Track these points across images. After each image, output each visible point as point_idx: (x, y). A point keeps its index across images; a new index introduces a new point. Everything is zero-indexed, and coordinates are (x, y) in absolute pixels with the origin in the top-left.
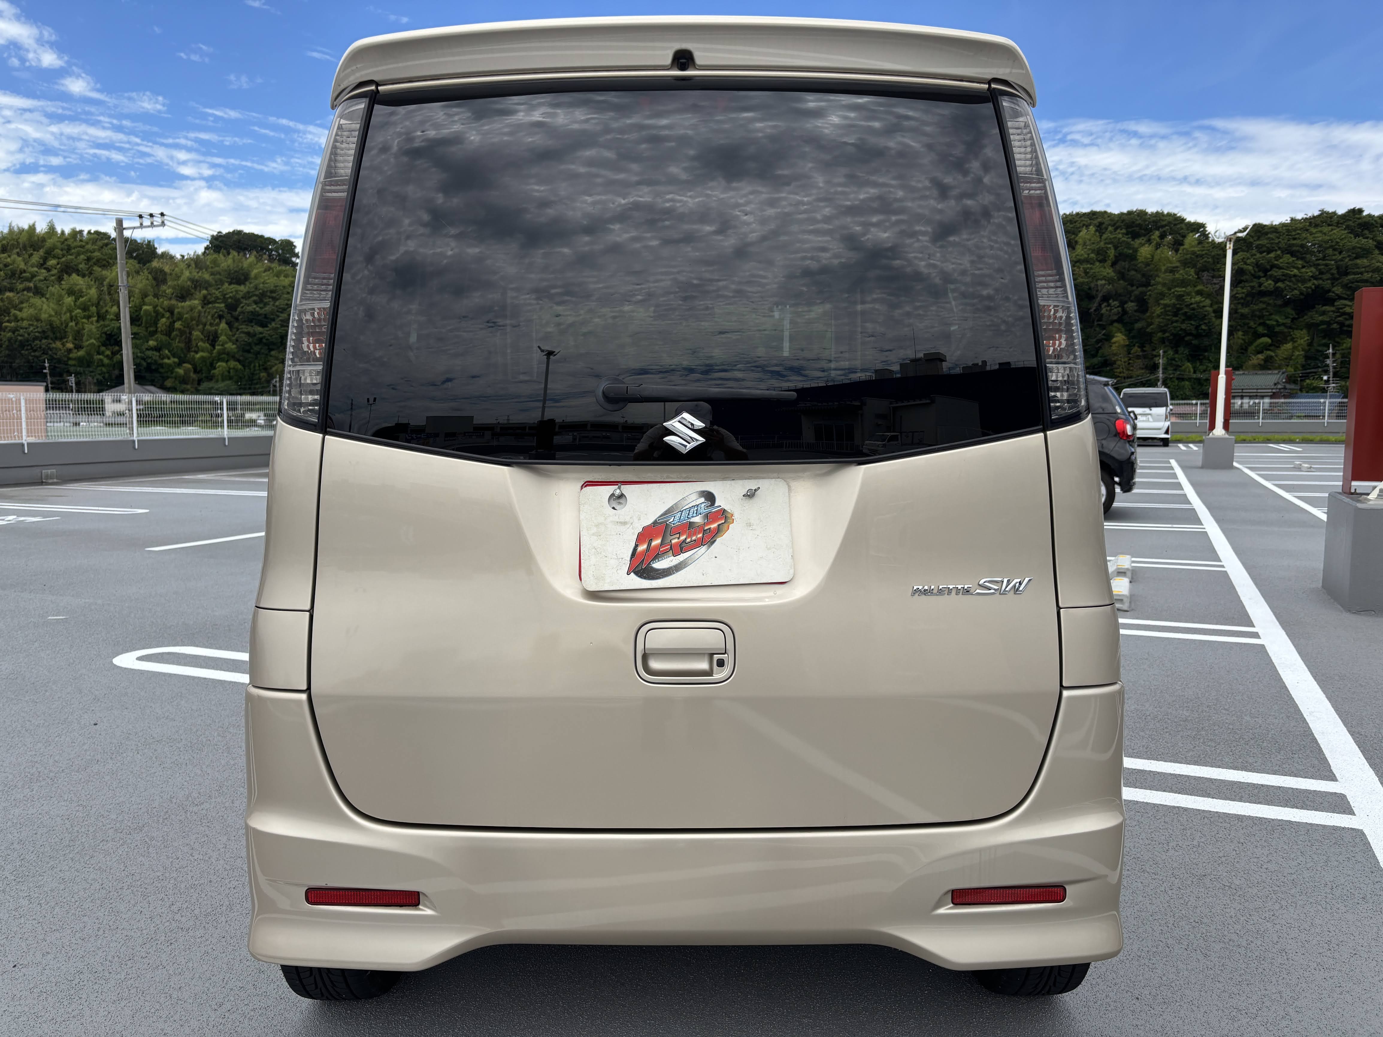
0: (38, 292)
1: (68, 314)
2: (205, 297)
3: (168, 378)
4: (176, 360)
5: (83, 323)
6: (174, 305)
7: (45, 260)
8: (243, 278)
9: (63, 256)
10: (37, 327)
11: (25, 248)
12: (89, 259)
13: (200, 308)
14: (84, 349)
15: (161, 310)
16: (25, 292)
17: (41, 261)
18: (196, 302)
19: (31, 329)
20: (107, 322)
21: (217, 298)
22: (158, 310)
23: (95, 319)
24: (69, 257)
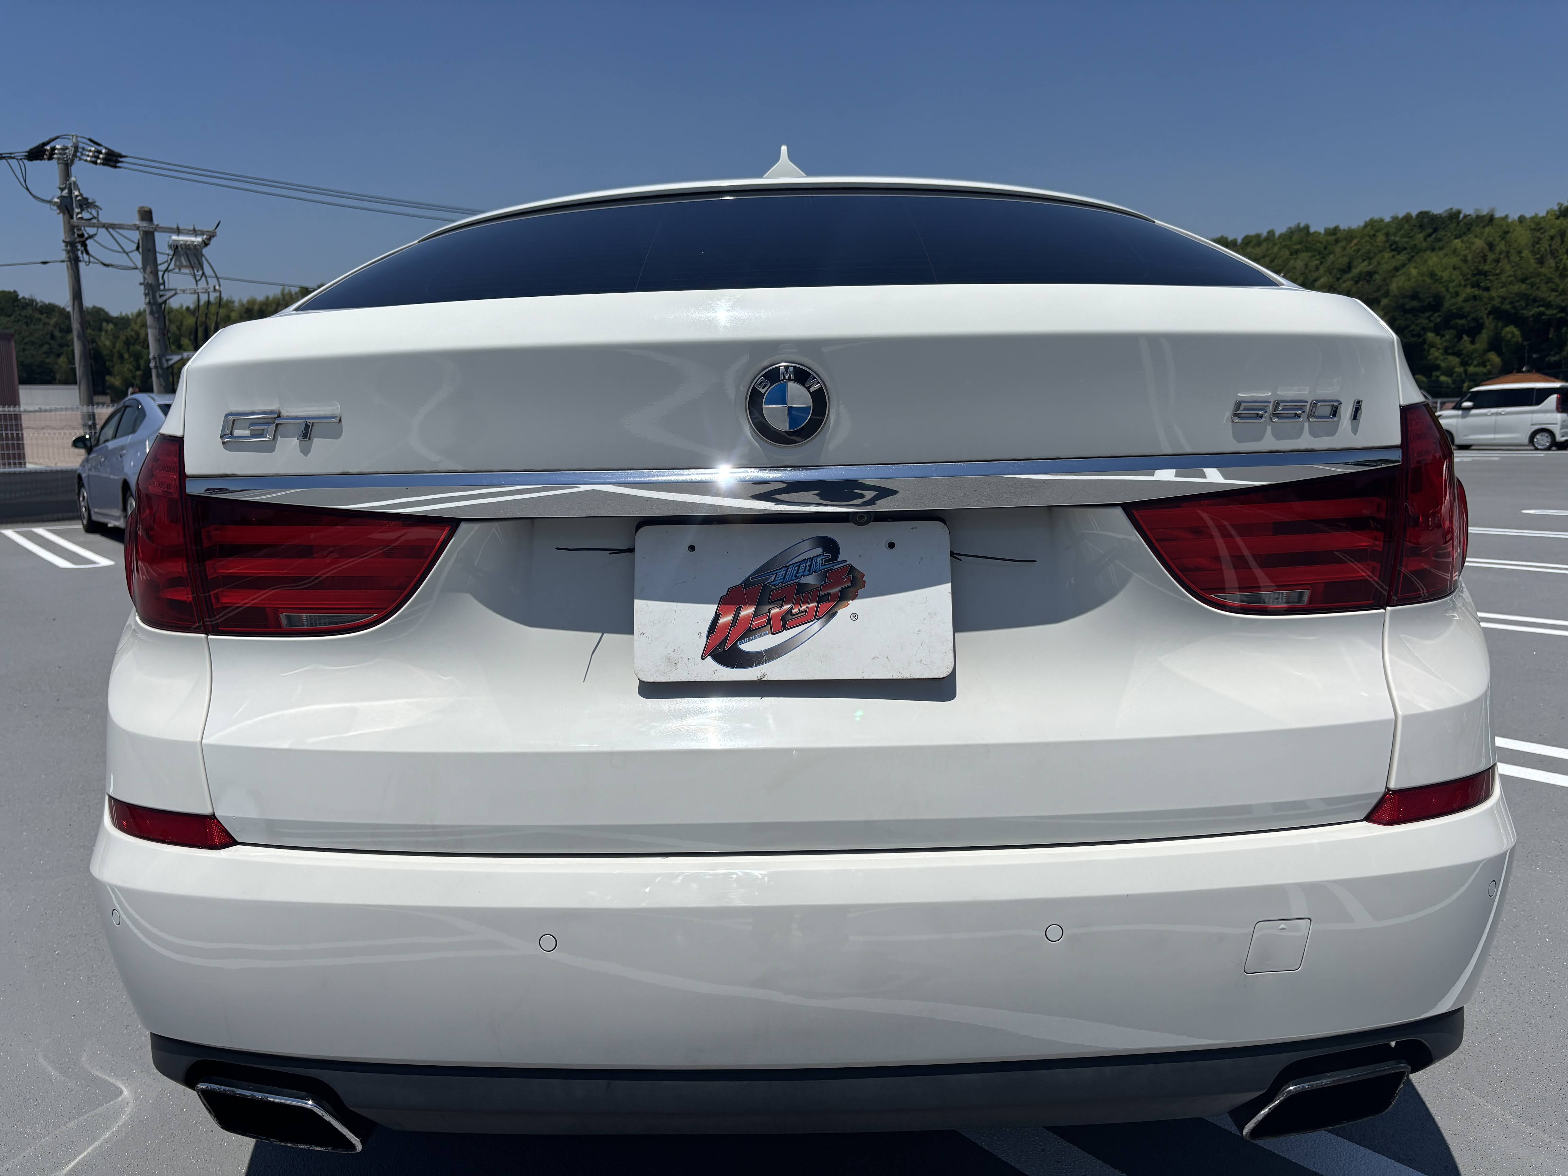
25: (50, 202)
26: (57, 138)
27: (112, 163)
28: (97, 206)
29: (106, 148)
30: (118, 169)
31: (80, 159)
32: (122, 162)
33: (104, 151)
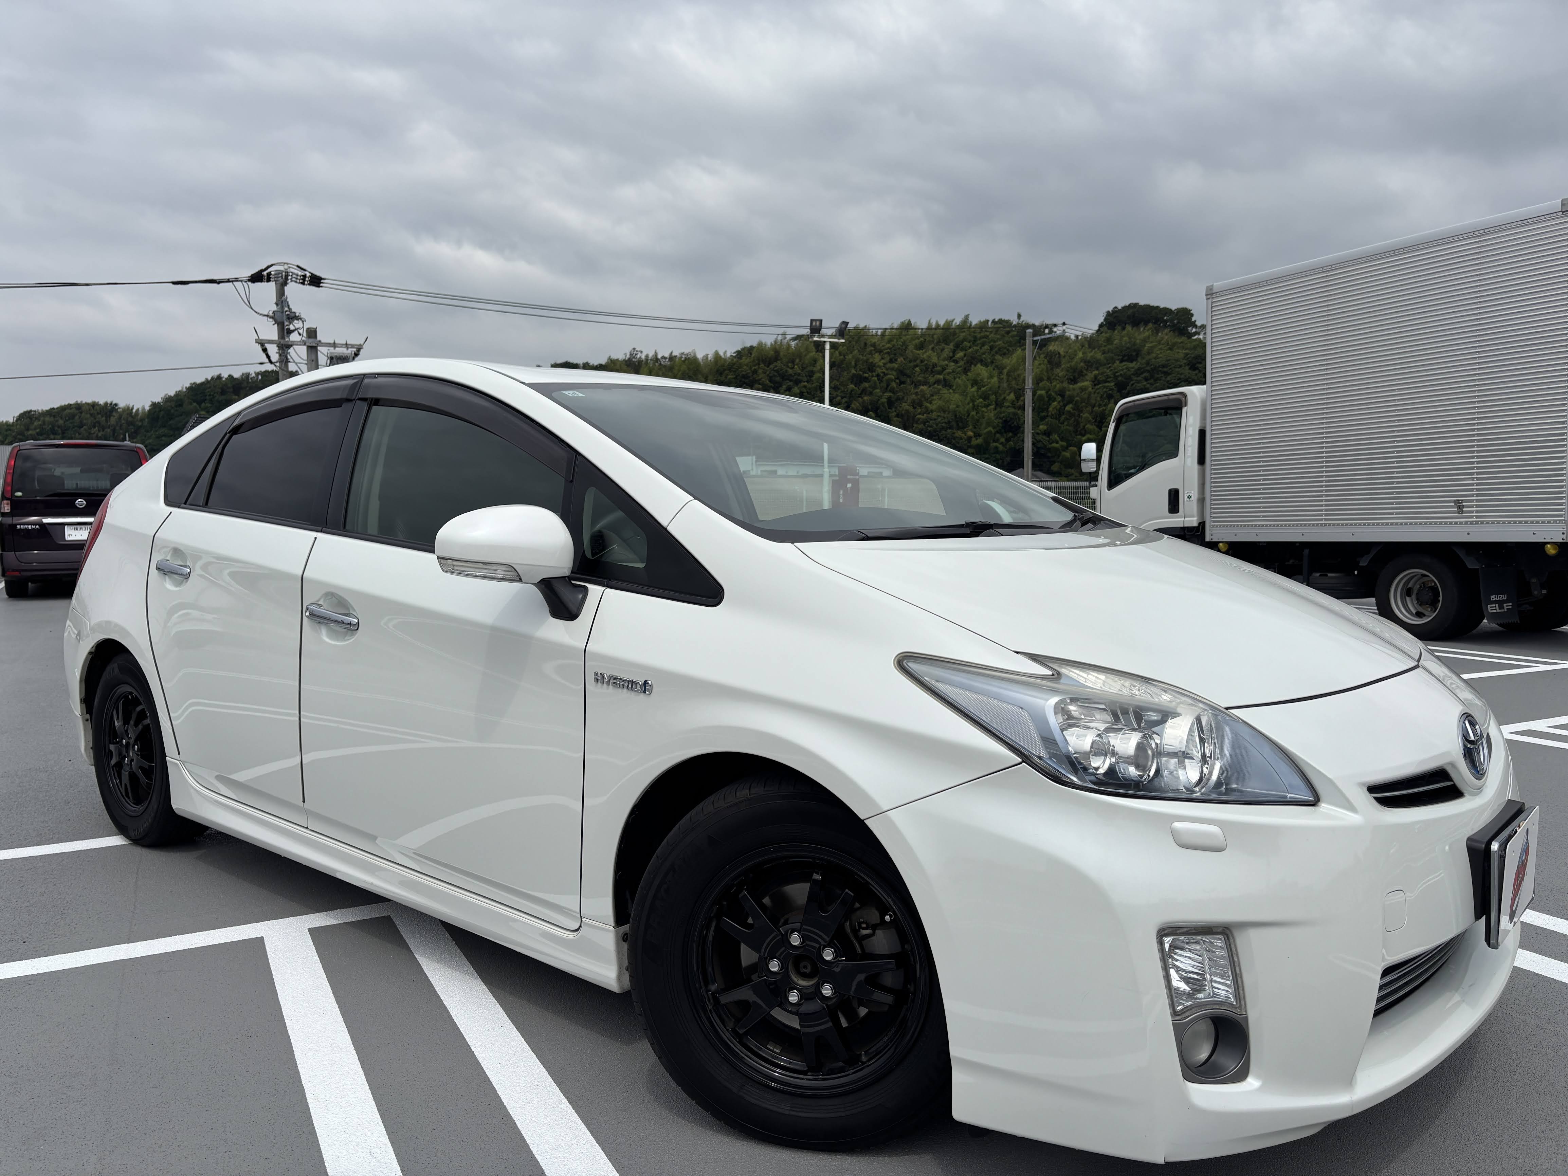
0: (947, 384)
1: (971, 404)
2: (1096, 377)
3: (1054, 462)
4: (1064, 444)
5: (983, 411)
6: (1065, 388)
7: (954, 352)
8: (1134, 354)
9: (970, 347)
10: (944, 418)
11: (939, 342)
12: (992, 348)
13: (1090, 389)
14: (982, 437)
15: (1053, 394)
16: (936, 385)
17: (951, 354)
18: (1086, 383)
19: (939, 419)
20: (1003, 409)
21: (1108, 377)
22: (1050, 395)
23: (992, 407)
24: (975, 348)
25: (267, 316)
26: (272, 265)
27: (315, 284)
28: (301, 319)
29: (310, 273)
30: (321, 288)
31: (292, 281)
32: (323, 283)
33: (308, 274)
